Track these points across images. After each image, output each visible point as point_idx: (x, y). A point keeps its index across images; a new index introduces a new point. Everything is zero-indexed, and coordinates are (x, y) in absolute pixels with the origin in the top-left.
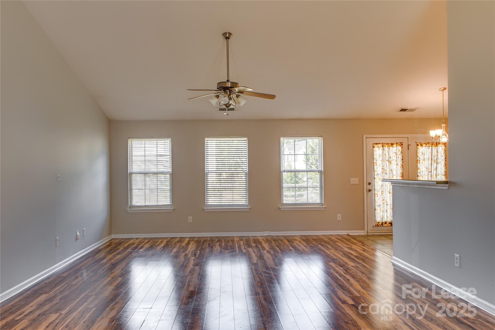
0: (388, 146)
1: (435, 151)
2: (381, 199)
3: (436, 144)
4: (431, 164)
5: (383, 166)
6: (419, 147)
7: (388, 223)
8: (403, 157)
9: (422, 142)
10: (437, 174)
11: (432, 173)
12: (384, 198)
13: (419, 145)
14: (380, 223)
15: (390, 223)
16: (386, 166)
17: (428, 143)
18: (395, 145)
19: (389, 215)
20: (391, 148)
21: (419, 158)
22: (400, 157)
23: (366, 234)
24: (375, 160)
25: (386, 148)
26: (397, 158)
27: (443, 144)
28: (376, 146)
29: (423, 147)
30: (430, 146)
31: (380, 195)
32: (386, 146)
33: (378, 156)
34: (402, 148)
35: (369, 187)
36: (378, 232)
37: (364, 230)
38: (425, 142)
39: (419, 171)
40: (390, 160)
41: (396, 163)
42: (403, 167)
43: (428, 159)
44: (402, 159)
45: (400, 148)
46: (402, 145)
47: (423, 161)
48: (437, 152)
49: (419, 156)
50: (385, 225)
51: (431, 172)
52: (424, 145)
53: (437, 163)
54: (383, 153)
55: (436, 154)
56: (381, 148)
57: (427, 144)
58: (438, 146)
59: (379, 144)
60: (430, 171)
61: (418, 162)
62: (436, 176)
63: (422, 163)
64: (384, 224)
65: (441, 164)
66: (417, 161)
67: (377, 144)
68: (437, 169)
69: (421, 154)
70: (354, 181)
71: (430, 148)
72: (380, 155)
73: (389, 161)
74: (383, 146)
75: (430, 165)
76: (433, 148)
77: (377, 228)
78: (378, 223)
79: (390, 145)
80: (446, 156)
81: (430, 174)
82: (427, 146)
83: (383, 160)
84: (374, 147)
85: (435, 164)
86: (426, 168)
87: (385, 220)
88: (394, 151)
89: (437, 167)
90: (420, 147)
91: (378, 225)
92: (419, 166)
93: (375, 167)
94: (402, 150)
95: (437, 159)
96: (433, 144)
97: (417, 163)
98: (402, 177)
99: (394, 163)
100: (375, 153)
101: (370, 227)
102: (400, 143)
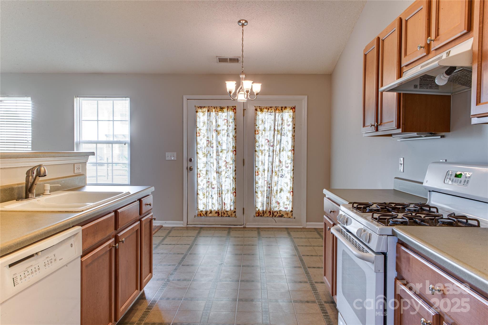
0: (215, 111)
1: (280, 119)
2: (205, 181)
3: (282, 110)
4: (274, 136)
5: (208, 138)
6: (258, 112)
7: (213, 213)
8: (236, 125)
9: (263, 105)
10: (282, 149)
11: (275, 147)
12: (209, 179)
13: (258, 110)
14: (204, 213)
15: (216, 213)
16: (213, 137)
17: (271, 107)
18: (225, 110)
19: (215, 201)
20: (220, 113)
21: (257, 127)
22: (232, 125)
23: (185, 225)
24: (198, 129)
25: (213, 114)
26: (227, 126)
27: (291, 109)
28: (200, 110)
29: (264, 113)
30: (272, 112)
31: (204, 175)
32: (214, 110)
33: (202, 124)
34: (235, 113)
35: (190, 164)
36: (201, 223)
37: (183, 220)
38: (266, 106)
39: (257, 144)
40: (219, 129)
41: (226, 134)
42: (236, 140)
43: (270, 130)
44: (235, 129)
45: (231, 113)
46: (235, 110)
47: (263, 132)
48: (282, 119)
49: (257, 124)
50: (210, 215)
51: (273, 146)
52: (265, 110)
53: (281, 134)
54: (208, 120)
55: (280, 122)
56: (206, 113)
57: (268, 109)
58: (284, 111)
59: (204, 107)
60: (272, 144)
61: (257, 132)
62: (280, 151)
63: (262, 134)
64: (208, 213)
65: (287, 136)
66: (255, 131)
67: (201, 107)
68: (281, 142)
69: (260, 122)
70: (171, 156)
71: (273, 113)
72: (204, 123)
73: (217, 131)
74: (208, 111)
75: (272, 138)
76: (277, 114)
77: (200, 218)
78: (202, 211)
79: (219, 109)
80: (294, 124)
81: (271, 148)
82: (269, 111)
83: (209, 130)
84: (197, 112)
85: (279, 136)
86: (267, 141)
87: (209, 208)
88: (224, 117)
89: (281, 140)
90: (260, 112)
91: (200, 215)
92: (257, 138)
93: (199, 138)
94: (235, 116)
95: (281, 129)
96: (276, 109)
97: (255, 134)
98: (234, 152)
99: (224, 133)
100: (198, 120)
101: (191, 217)
102: (233, 107)
